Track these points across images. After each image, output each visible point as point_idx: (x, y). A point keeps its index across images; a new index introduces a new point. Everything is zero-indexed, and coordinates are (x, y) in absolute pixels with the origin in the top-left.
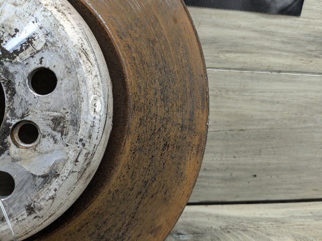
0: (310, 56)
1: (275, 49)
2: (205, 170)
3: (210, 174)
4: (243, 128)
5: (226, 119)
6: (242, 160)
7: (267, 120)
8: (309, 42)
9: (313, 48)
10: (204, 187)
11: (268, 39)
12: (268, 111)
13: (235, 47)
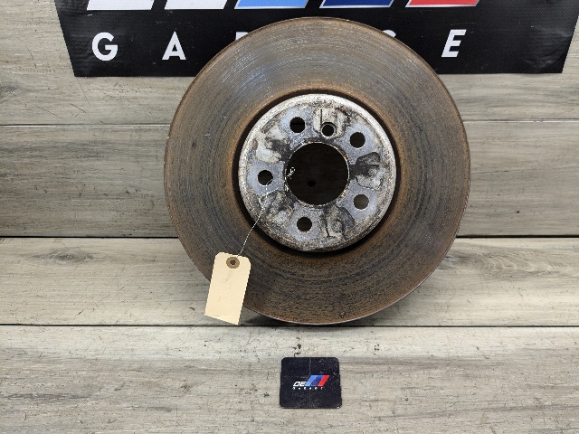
0: (572, 105)
1: (538, 101)
2: (471, 206)
3: (475, 211)
4: (508, 169)
5: (492, 162)
6: (506, 198)
7: (529, 162)
8: (571, 93)
9: (574, 98)
10: (470, 222)
11: (531, 94)
12: (531, 154)
13: (501, 102)
